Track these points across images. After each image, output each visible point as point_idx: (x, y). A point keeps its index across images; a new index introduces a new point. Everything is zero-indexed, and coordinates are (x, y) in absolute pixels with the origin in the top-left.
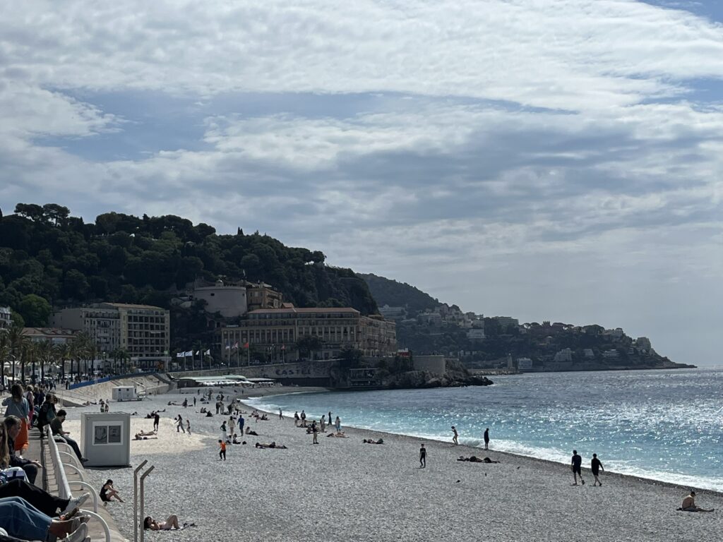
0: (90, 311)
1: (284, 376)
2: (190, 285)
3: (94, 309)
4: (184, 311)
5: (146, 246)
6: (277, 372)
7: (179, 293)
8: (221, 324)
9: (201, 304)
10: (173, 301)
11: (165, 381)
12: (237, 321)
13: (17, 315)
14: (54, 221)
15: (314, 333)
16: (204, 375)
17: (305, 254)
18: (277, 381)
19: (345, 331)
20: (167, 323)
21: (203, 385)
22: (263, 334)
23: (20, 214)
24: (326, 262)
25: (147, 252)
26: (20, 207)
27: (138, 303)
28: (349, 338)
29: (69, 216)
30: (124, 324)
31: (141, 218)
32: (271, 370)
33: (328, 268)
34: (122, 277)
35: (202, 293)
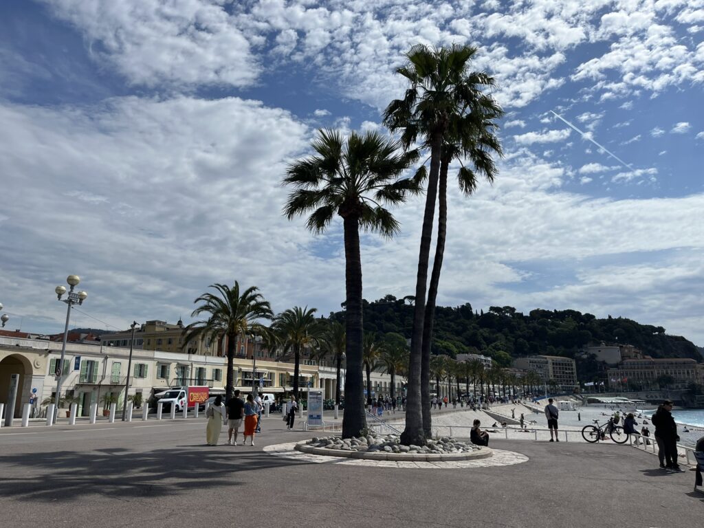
0: (532, 359)
1: (652, 399)
2: (585, 346)
3: (533, 358)
4: (583, 360)
5: (557, 326)
6: (647, 396)
7: (579, 350)
8: (607, 367)
9: (593, 356)
10: (576, 355)
11: (580, 399)
12: (616, 366)
13: (495, 362)
14: (508, 315)
15: (667, 373)
16: (602, 396)
17: (652, 328)
18: (648, 402)
19: (688, 373)
20: (574, 367)
21: (603, 403)
22: (634, 374)
23: (492, 312)
24: (666, 333)
25: (558, 328)
26: (492, 308)
27: (557, 355)
28: (691, 377)
29: (516, 312)
30: (550, 367)
31: (553, 311)
32: (643, 395)
33: (668, 336)
34: (546, 342)
35: (593, 350)
